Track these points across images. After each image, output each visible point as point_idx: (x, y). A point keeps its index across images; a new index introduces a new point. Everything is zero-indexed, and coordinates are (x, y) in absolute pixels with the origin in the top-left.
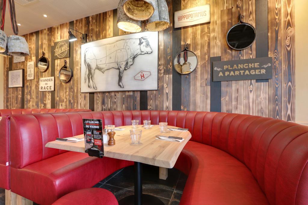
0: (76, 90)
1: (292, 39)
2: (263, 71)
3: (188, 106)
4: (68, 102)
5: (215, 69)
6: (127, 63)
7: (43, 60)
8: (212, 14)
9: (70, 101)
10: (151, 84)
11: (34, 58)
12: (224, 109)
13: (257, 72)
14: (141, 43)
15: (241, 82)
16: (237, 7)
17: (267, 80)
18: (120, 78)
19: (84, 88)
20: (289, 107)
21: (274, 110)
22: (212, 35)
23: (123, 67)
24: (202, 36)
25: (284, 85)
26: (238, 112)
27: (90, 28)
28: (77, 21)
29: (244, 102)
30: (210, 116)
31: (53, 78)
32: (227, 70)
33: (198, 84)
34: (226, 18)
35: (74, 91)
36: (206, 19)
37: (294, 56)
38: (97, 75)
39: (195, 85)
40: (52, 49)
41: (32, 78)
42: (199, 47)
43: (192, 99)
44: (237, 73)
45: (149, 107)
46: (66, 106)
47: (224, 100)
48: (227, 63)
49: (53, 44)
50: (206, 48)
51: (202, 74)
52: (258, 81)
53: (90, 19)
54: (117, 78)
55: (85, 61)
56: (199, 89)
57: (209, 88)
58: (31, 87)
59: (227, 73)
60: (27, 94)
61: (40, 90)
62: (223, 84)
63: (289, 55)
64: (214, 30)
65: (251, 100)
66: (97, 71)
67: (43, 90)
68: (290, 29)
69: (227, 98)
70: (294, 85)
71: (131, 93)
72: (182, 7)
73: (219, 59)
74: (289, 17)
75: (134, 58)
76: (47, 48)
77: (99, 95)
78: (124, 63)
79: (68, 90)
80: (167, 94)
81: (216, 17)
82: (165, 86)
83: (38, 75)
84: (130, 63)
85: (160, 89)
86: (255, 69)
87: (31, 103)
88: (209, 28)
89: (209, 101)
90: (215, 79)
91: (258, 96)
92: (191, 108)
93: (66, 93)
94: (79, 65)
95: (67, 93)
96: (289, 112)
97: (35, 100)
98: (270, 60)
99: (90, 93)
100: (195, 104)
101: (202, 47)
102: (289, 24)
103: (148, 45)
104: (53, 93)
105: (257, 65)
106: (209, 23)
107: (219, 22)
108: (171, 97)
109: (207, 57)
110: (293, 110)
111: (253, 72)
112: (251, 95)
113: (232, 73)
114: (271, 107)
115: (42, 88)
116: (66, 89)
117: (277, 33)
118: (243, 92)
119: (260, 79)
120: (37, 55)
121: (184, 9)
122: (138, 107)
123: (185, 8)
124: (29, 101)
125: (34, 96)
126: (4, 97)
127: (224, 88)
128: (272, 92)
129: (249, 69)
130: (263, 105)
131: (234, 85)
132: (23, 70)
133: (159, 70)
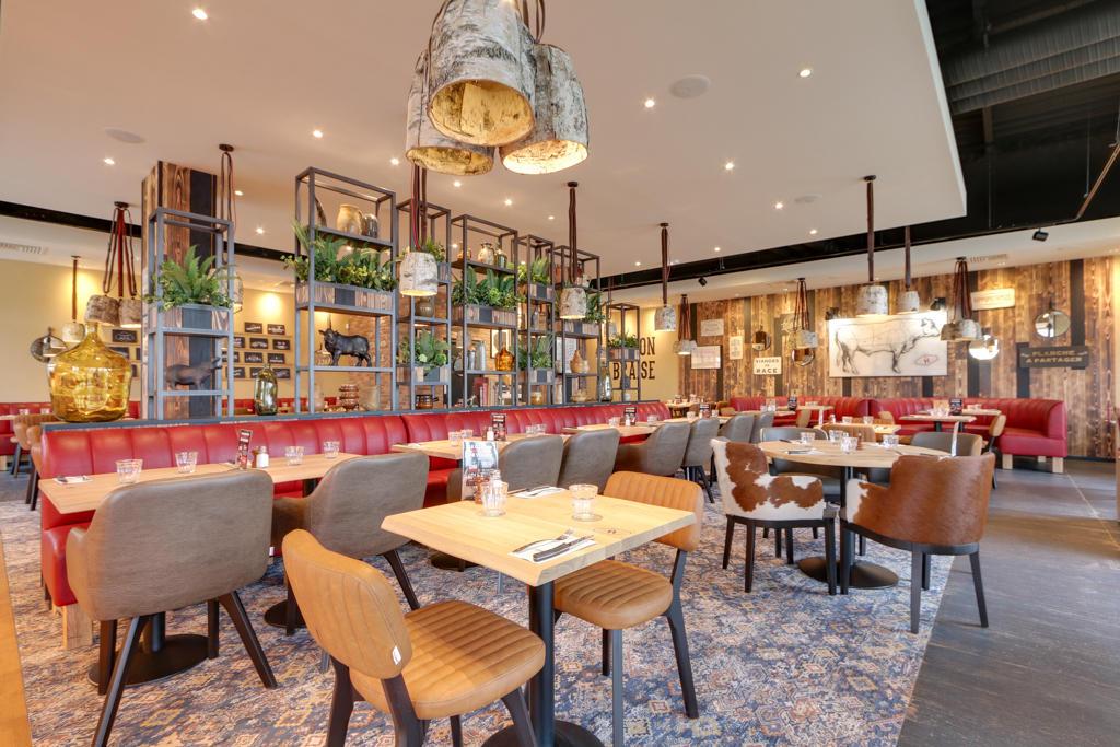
0: (819, 374)
1: (1112, 329)
2: (1079, 359)
3: (989, 393)
4: (805, 390)
5: (1023, 355)
6: (905, 346)
7: (761, 337)
8: (1018, 298)
9: (809, 388)
10: (938, 369)
11: (741, 332)
12: (1034, 395)
13: (1072, 360)
14: (923, 325)
15: (1054, 369)
16: (1049, 293)
17: (1083, 368)
18: (895, 363)
19: (836, 371)
20: (1109, 393)
21: (1092, 397)
22: (1017, 320)
23: (899, 350)
24: (1005, 320)
25: (1102, 373)
26: (1050, 398)
27: (843, 300)
28: (820, 290)
29: (1057, 388)
30: (1016, 402)
31: (779, 358)
32: (1037, 357)
33: (1001, 370)
34: (1035, 303)
35: (815, 376)
36: (1010, 303)
37: (1113, 345)
38: (859, 359)
39: (997, 371)
40: (778, 323)
41: (740, 357)
42: (1002, 332)
43: (992, 385)
44: (1048, 360)
45: (935, 395)
46: (803, 393)
47: (1033, 387)
48: (1037, 349)
49: (777, 316)
50: (1010, 334)
51: (1005, 360)
52: (1073, 368)
53: (843, 289)
54: (891, 363)
55: (837, 340)
56: (1002, 375)
57: (1015, 374)
58: (736, 369)
59: (1036, 360)
60: (728, 377)
61: (756, 373)
62: (1032, 370)
63: (1109, 345)
64: (1020, 315)
65: (1065, 387)
66: (858, 353)
67: (761, 373)
68: (1108, 320)
69: (1037, 385)
70: (1113, 372)
71: (909, 379)
72: (979, 288)
73: (1026, 345)
74: (1108, 308)
75: (915, 341)
76: (765, 320)
77: (860, 380)
78: (902, 346)
79: (806, 374)
80: (960, 380)
81: (1023, 302)
82: (957, 371)
83: (750, 355)
84: (908, 347)
85: (951, 376)
86: (1070, 356)
87: (736, 389)
88: (1014, 313)
89: (1015, 388)
90: (1022, 366)
91: (1073, 384)
92: (993, 395)
93: (803, 376)
94: (826, 345)
95: (805, 378)
96: (1109, 399)
97: (744, 385)
98: (1087, 348)
99: (844, 378)
100: (997, 390)
101: (1006, 331)
102: (1108, 314)
103: (933, 326)
104: (778, 378)
105: (1071, 352)
106: (1013, 308)
107: (1026, 307)
108: (965, 383)
109: (1011, 342)
110: (1113, 397)
111: (1067, 360)
112: (1065, 382)
113: (1042, 360)
114: (1089, 393)
115: (758, 371)
116: (802, 372)
117: (1095, 321)
118: (1056, 379)
119: (1075, 366)
120: (747, 329)
121: (982, 290)
122: (920, 393)
123: (983, 288)
124: (731, 387)
125: (742, 380)
126: (681, 382)
127: (1033, 374)
128: (1089, 379)
129: (1063, 357)
130: (1079, 392)
131: (1045, 372)
132: (722, 347)
133: (949, 354)
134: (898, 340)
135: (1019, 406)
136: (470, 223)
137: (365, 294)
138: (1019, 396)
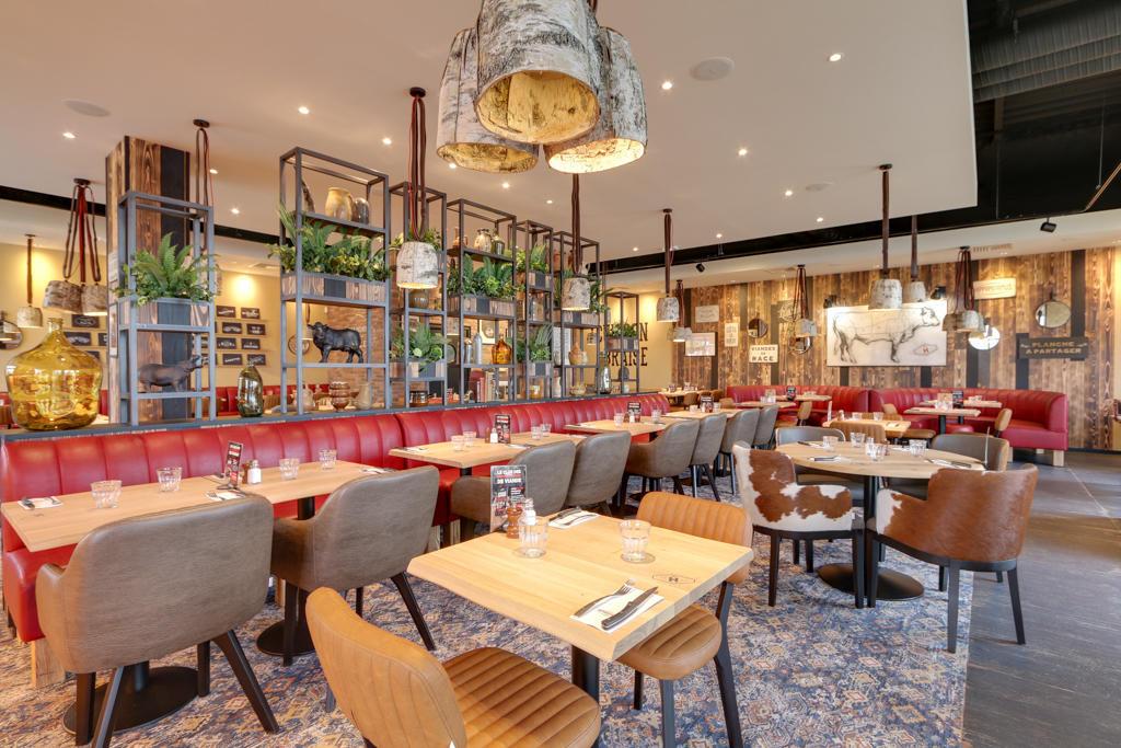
0: (817, 363)
1: (1112, 320)
2: (1078, 351)
3: (988, 383)
4: (802, 378)
5: (1022, 346)
6: (904, 336)
7: (755, 324)
8: (1019, 288)
9: (806, 377)
10: (937, 359)
11: (737, 319)
12: (1032, 387)
13: (1072, 351)
14: (923, 314)
15: (1053, 360)
16: (1050, 283)
17: (1083, 359)
18: (894, 352)
19: (833, 360)
20: (1107, 385)
21: (1091, 388)
22: (1018, 310)
23: (898, 339)
24: (1006, 310)
25: (1101, 364)
26: (1048, 390)
27: (842, 288)
28: (818, 277)
29: (1056, 380)
30: (1016, 394)
31: (776, 346)
32: (1036, 347)
33: (1001, 360)
34: (1035, 294)
35: (813, 364)
36: (1012, 293)
37: (1113, 336)
38: (857, 348)
39: (996, 361)
40: (774, 310)
41: (736, 344)
42: (1002, 322)
43: (992, 377)
44: (1048, 351)
45: (933, 384)
46: (799, 381)
47: (1032, 378)
48: (1036, 340)
49: (775, 303)
50: (1010, 324)
51: (1005, 350)
52: (1072, 360)
53: (842, 277)
54: (890, 352)
55: (835, 328)
56: (1001, 366)
57: (1014, 366)
58: (731, 357)
59: (1036, 351)
60: (723, 365)
61: (751, 360)
62: (1031, 361)
63: (1108, 336)
64: (1021, 306)
65: (1064, 379)
66: (856, 342)
67: (756, 361)
68: (1109, 311)
69: (1036, 376)
70: (1112, 363)
71: (908, 369)
72: (980, 277)
73: (1026, 335)
74: (1108, 299)
75: (914, 330)
76: (762, 307)
77: (858, 370)
78: (900, 335)
79: (803, 362)
80: (959, 371)
81: (1024, 292)
82: (956, 361)
83: (746, 342)
84: (907, 336)
85: (950, 365)
86: (1069, 348)
87: (731, 377)
88: (1014, 303)
89: (1014, 379)
90: (1021, 356)
91: (1072, 375)
92: (991, 386)
93: (799, 364)
94: (823, 333)
95: (802, 366)
96: (1107, 390)
97: (740, 373)
98: (1087, 340)
99: (842, 367)
100: (996, 381)
101: (1006, 321)
102: (1108, 306)
103: (933, 315)
104: (775, 367)
105: (1071, 344)
106: (1014, 298)
107: (1027, 297)
108: (964, 373)
109: (1011, 332)
110: (1111, 389)
111: (1066, 351)
112: (1065, 374)
113: (1042, 351)
114: (1088, 385)
115: (754, 358)
116: (799, 360)
117: (1095, 313)
118: (1055, 371)
119: (1075, 358)
120: (743, 315)
121: (982, 279)
122: (918, 384)
123: (984, 278)
124: (726, 375)
125: (738, 368)
126: (674, 369)
127: (1032, 366)
128: (1088, 370)
129: (1063, 348)
130: (1078, 384)
131: (1045, 363)
132: (717, 334)
133: (948, 344)
134: (897, 329)
135: (1018, 397)
136: (467, 208)
137: (357, 285)
138: (1018, 388)
